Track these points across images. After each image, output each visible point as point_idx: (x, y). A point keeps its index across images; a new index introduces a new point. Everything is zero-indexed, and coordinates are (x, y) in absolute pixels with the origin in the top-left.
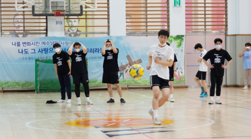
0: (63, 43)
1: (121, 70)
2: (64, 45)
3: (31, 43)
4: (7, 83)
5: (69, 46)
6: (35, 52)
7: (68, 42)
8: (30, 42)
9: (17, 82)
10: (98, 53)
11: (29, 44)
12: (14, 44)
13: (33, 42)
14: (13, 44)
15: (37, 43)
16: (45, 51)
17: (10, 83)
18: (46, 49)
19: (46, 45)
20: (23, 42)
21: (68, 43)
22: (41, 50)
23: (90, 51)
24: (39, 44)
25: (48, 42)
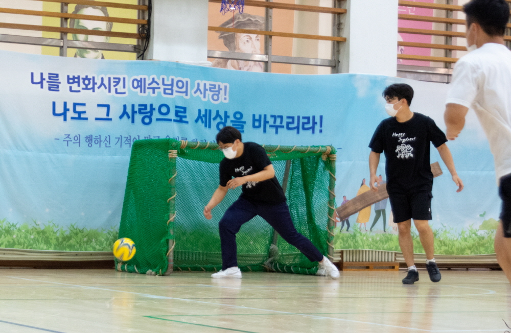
0: (202, 88)
1: (380, 198)
2: (205, 97)
3: (98, 82)
4: (8, 232)
5: (221, 102)
6: (110, 117)
7: (219, 86)
8: (94, 78)
9: (42, 228)
10: (313, 132)
11: (90, 86)
12: (37, 79)
13: (102, 79)
14: (35, 81)
15: (118, 83)
16: (142, 116)
17: (16, 231)
18: (145, 106)
19: (147, 90)
20: (71, 77)
21: (220, 89)
22: (129, 110)
23: (288, 123)
24: (124, 87)
25: (154, 81)
